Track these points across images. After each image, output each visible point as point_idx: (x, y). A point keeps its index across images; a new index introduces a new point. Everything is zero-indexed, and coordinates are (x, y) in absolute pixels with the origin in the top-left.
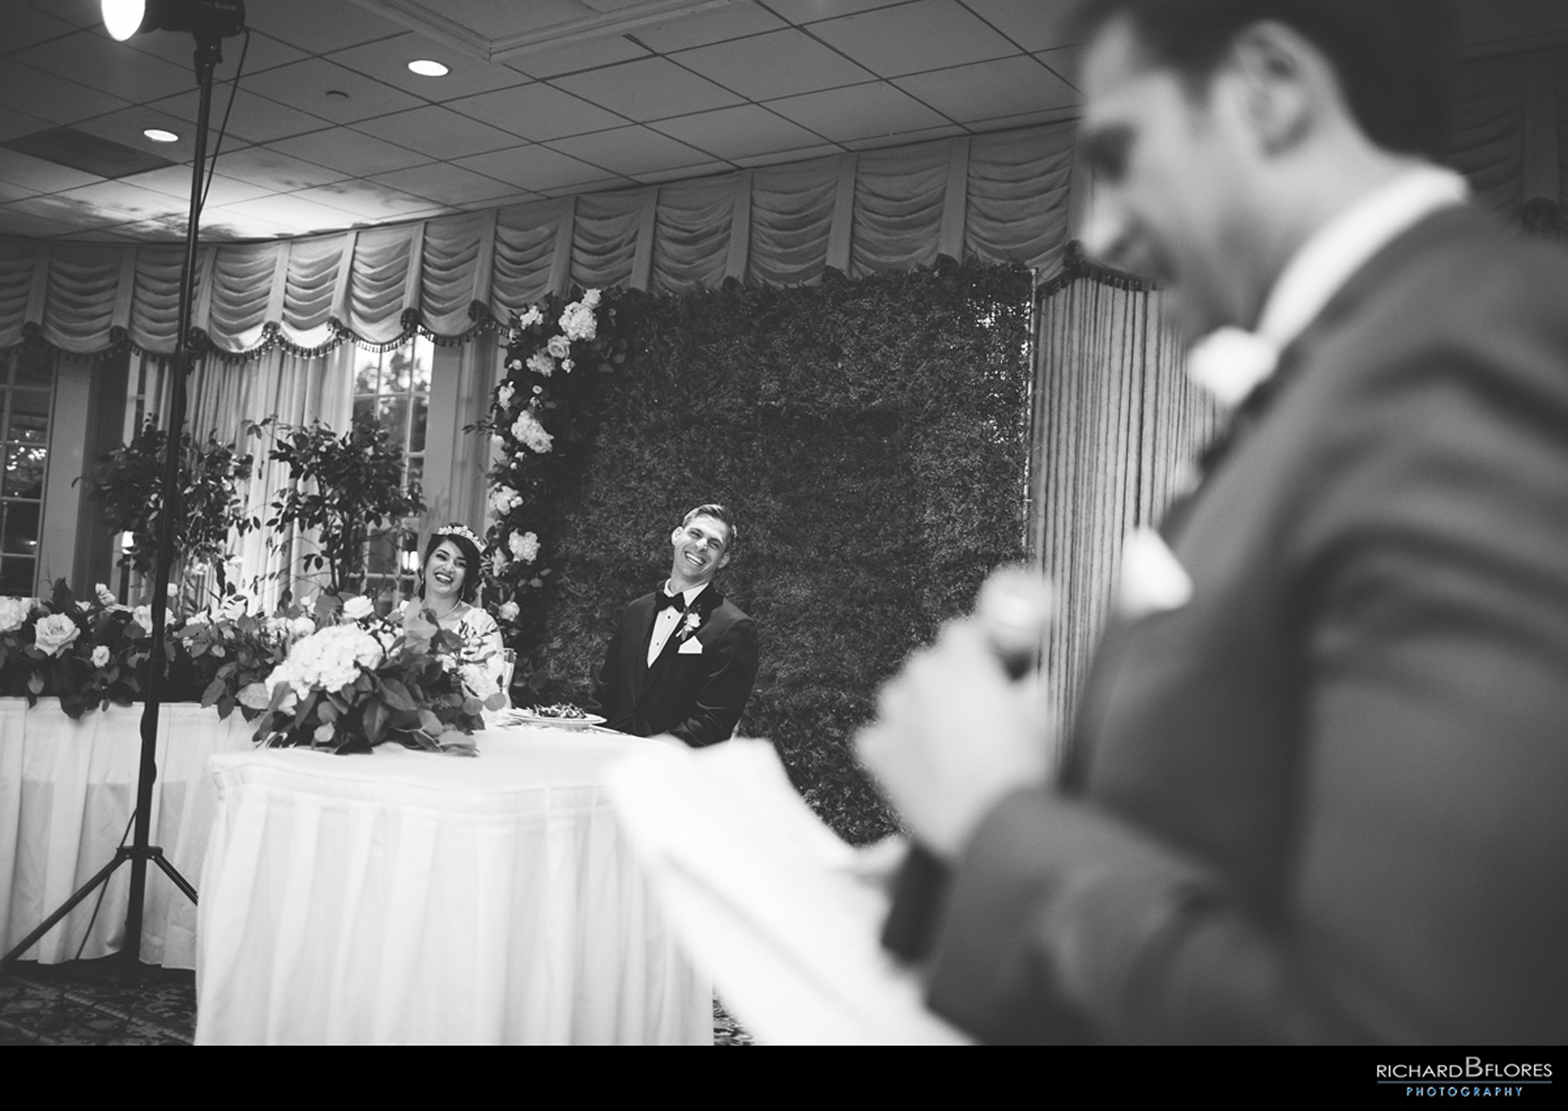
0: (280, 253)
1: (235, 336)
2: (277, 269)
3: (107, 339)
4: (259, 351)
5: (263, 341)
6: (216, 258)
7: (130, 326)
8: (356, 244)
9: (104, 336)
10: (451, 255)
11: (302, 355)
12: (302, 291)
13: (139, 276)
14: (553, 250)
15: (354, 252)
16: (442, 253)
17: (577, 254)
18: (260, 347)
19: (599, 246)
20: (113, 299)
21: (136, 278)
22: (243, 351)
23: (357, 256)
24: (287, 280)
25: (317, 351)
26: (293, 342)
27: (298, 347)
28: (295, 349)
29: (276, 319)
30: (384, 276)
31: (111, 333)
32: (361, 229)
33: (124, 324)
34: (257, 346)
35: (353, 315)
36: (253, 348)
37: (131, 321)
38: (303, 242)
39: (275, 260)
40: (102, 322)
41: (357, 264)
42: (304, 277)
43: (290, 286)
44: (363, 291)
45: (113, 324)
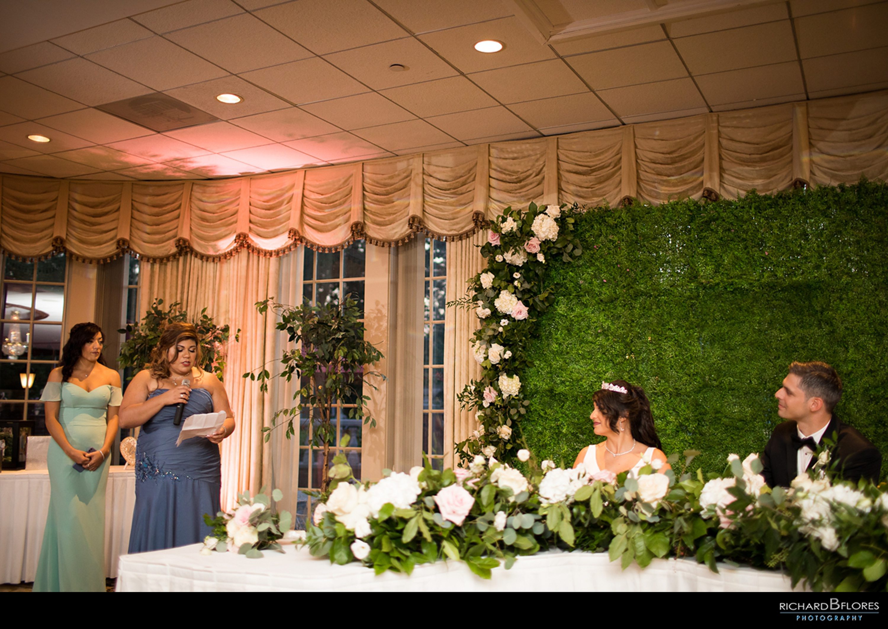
0: (243, 185)
1: (213, 243)
2: (241, 196)
3: (114, 247)
4: (231, 254)
5: (235, 245)
6: (192, 190)
7: (130, 238)
8: (305, 179)
9: (113, 244)
10: (385, 185)
11: (265, 255)
12: (264, 211)
13: (134, 203)
14: (474, 180)
15: (304, 184)
16: (378, 183)
17: (493, 183)
18: (231, 250)
19: (514, 177)
20: (117, 219)
21: (132, 204)
22: (218, 254)
23: (306, 187)
24: (250, 204)
25: (277, 253)
26: (258, 247)
27: (262, 250)
28: (259, 251)
29: (246, 231)
30: (331, 201)
31: (118, 242)
32: (307, 169)
33: (127, 237)
34: (229, 249)
35: (306, 227)
36: (226, 251)
37: (131, 235)
38: (261, 178)
39: (240, 190)
40: (112, 234)
41: (307, 193)
42: (264, 202)
43: (253, 209)
44: (315, 210)
45: (118, 237)
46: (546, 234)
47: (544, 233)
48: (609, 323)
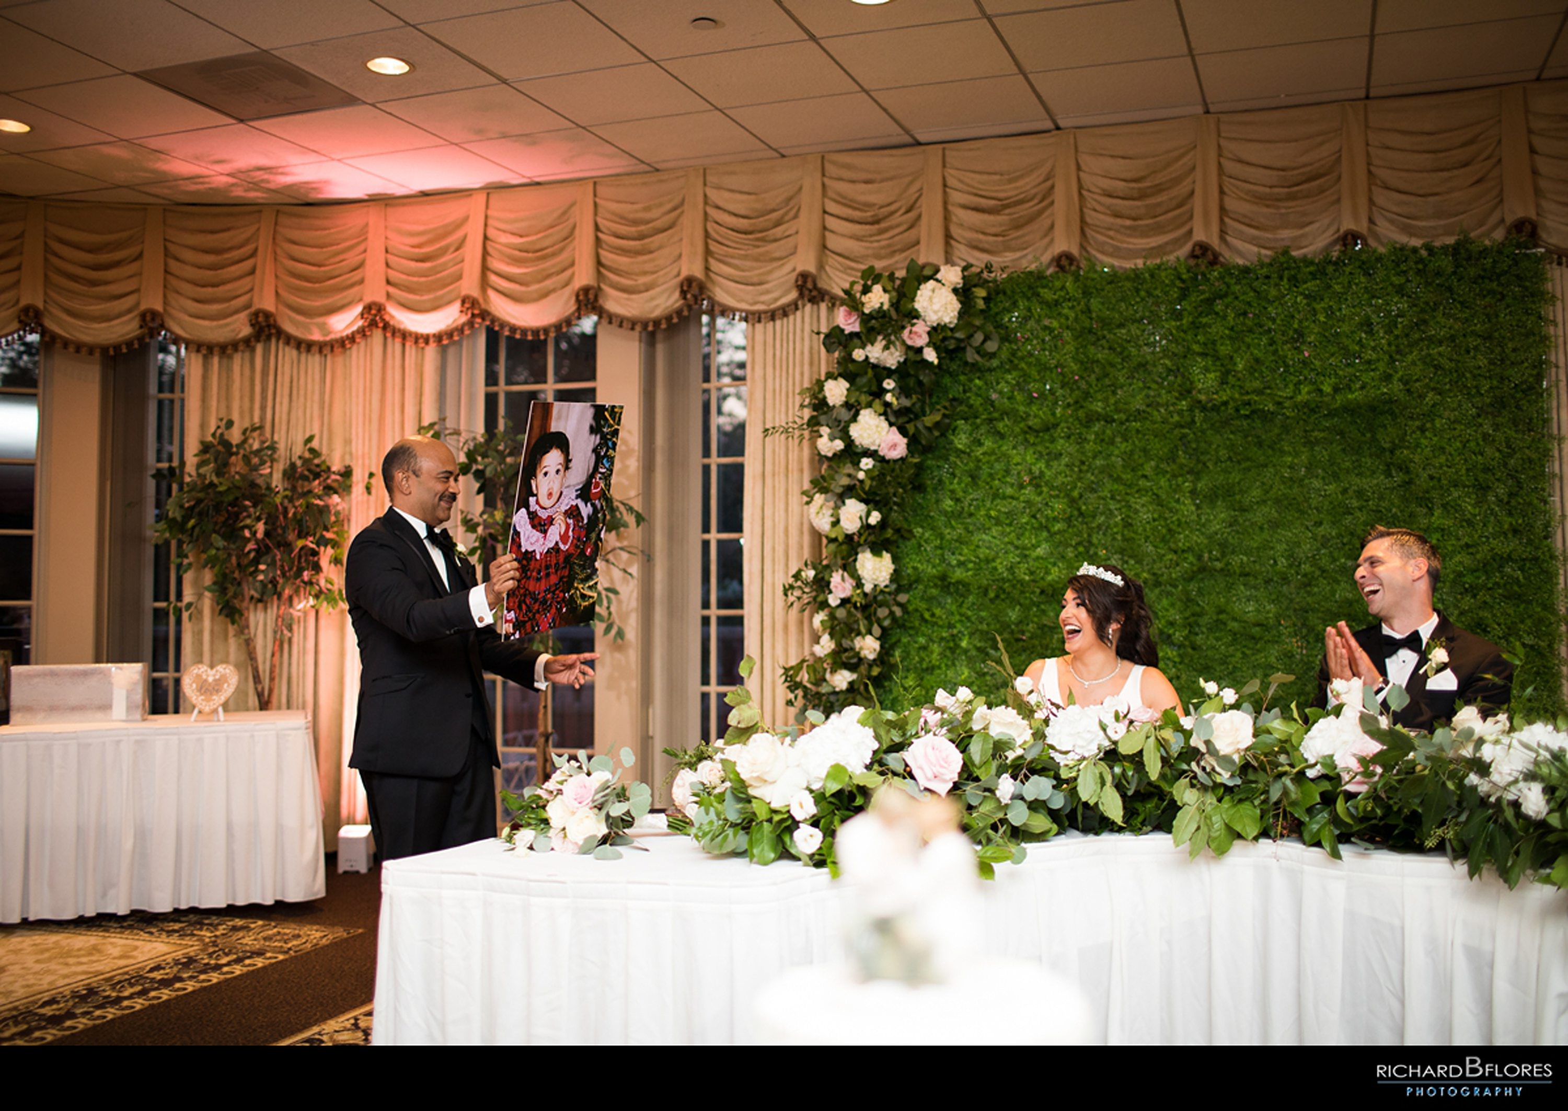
0: (373, 217)
1: (320, 320)
2: (370, 236)
3: (135, 324)
4: (352, 338)
5: (360, 323)
6: (276, 224)
7: (165, 309)
8: (487, 207)
9: (133, 319)
10: (635, 222)
11: (416, 342)
12: (413, 265)
13: (169, 245)
14: (796, 216)
15: (486, 217)
16: (622, 218)
17: (831, 222)
18: (353, 333)
19: (869, 214)
20: (139, 274)
21: (166, 248)
22: (328, 338)
23: (490, 222)
24: (387, 251)
25: (439, 337)
26: (402, 327)
27: (411, 334)
28: (405, 335)
29: (381, 299)
30: (538, 247)
31: (143, 316)
32: (492, 189)
33: (159, 307)
34: (349, 331)
35: (492, 294)
36: (344, 334)
37: (166, 303)
38: (404, 205)
39: (367, 225)
40: (129, 302)
41: (491, 233)
42: (413, 247)
43: (392, 260)
44: (508, 264)
45: (143, 307)
46: (940, 314)
47: (936, 312)
48: (1042, 465)
